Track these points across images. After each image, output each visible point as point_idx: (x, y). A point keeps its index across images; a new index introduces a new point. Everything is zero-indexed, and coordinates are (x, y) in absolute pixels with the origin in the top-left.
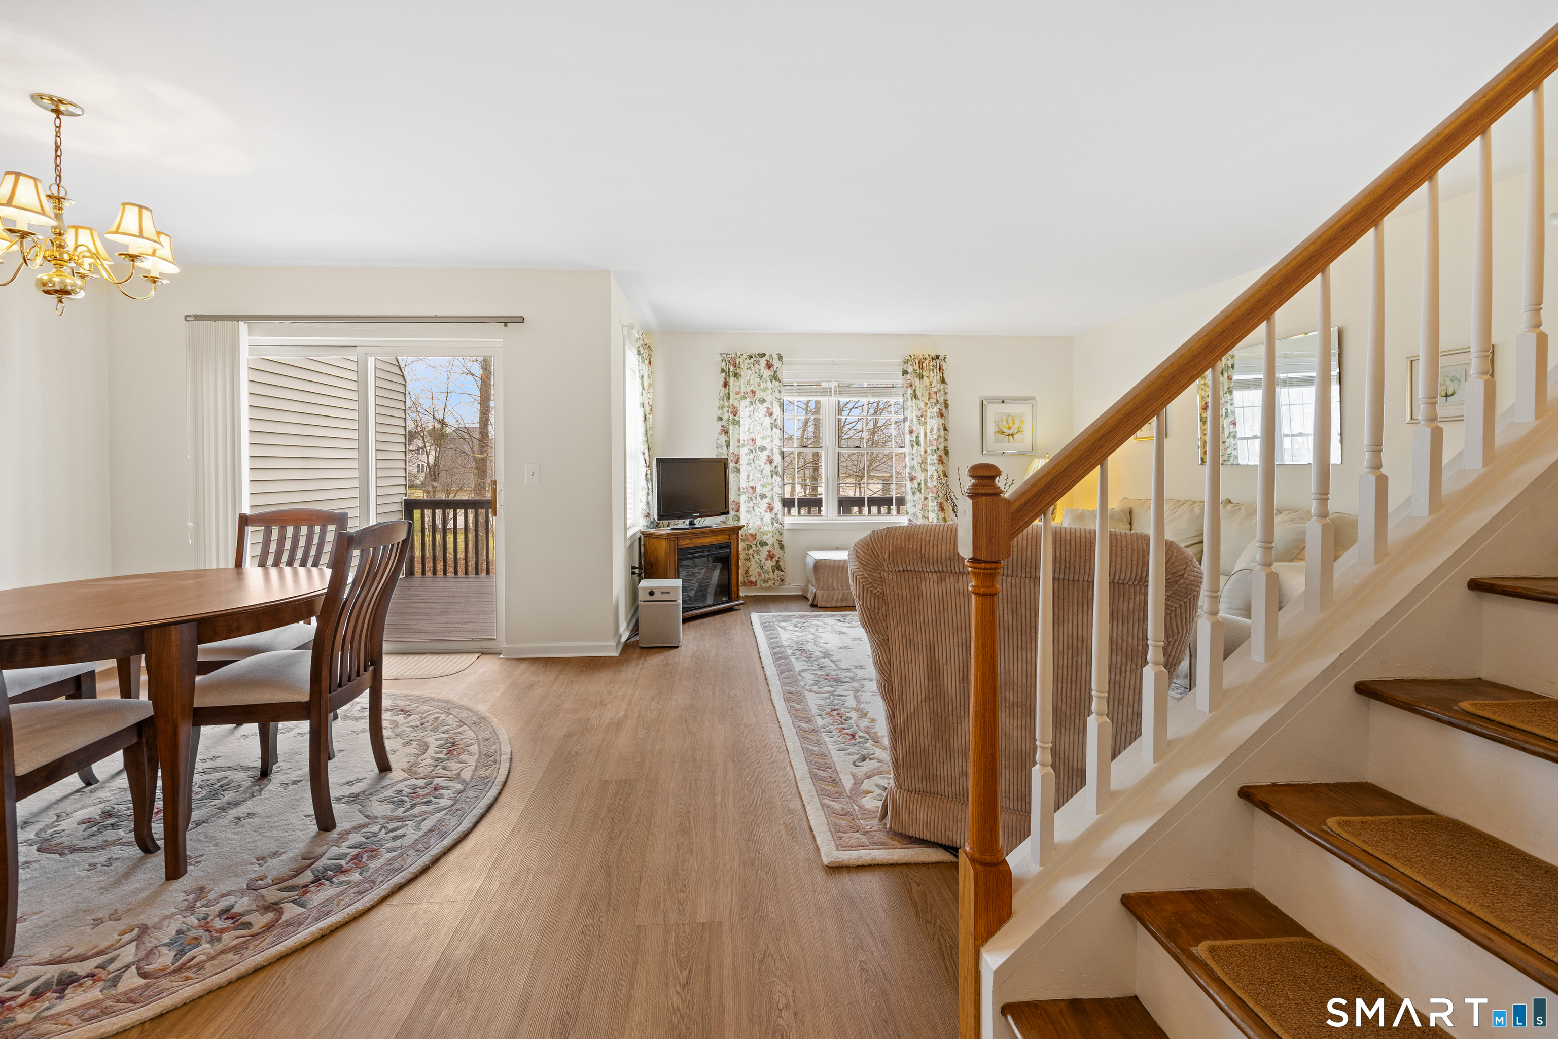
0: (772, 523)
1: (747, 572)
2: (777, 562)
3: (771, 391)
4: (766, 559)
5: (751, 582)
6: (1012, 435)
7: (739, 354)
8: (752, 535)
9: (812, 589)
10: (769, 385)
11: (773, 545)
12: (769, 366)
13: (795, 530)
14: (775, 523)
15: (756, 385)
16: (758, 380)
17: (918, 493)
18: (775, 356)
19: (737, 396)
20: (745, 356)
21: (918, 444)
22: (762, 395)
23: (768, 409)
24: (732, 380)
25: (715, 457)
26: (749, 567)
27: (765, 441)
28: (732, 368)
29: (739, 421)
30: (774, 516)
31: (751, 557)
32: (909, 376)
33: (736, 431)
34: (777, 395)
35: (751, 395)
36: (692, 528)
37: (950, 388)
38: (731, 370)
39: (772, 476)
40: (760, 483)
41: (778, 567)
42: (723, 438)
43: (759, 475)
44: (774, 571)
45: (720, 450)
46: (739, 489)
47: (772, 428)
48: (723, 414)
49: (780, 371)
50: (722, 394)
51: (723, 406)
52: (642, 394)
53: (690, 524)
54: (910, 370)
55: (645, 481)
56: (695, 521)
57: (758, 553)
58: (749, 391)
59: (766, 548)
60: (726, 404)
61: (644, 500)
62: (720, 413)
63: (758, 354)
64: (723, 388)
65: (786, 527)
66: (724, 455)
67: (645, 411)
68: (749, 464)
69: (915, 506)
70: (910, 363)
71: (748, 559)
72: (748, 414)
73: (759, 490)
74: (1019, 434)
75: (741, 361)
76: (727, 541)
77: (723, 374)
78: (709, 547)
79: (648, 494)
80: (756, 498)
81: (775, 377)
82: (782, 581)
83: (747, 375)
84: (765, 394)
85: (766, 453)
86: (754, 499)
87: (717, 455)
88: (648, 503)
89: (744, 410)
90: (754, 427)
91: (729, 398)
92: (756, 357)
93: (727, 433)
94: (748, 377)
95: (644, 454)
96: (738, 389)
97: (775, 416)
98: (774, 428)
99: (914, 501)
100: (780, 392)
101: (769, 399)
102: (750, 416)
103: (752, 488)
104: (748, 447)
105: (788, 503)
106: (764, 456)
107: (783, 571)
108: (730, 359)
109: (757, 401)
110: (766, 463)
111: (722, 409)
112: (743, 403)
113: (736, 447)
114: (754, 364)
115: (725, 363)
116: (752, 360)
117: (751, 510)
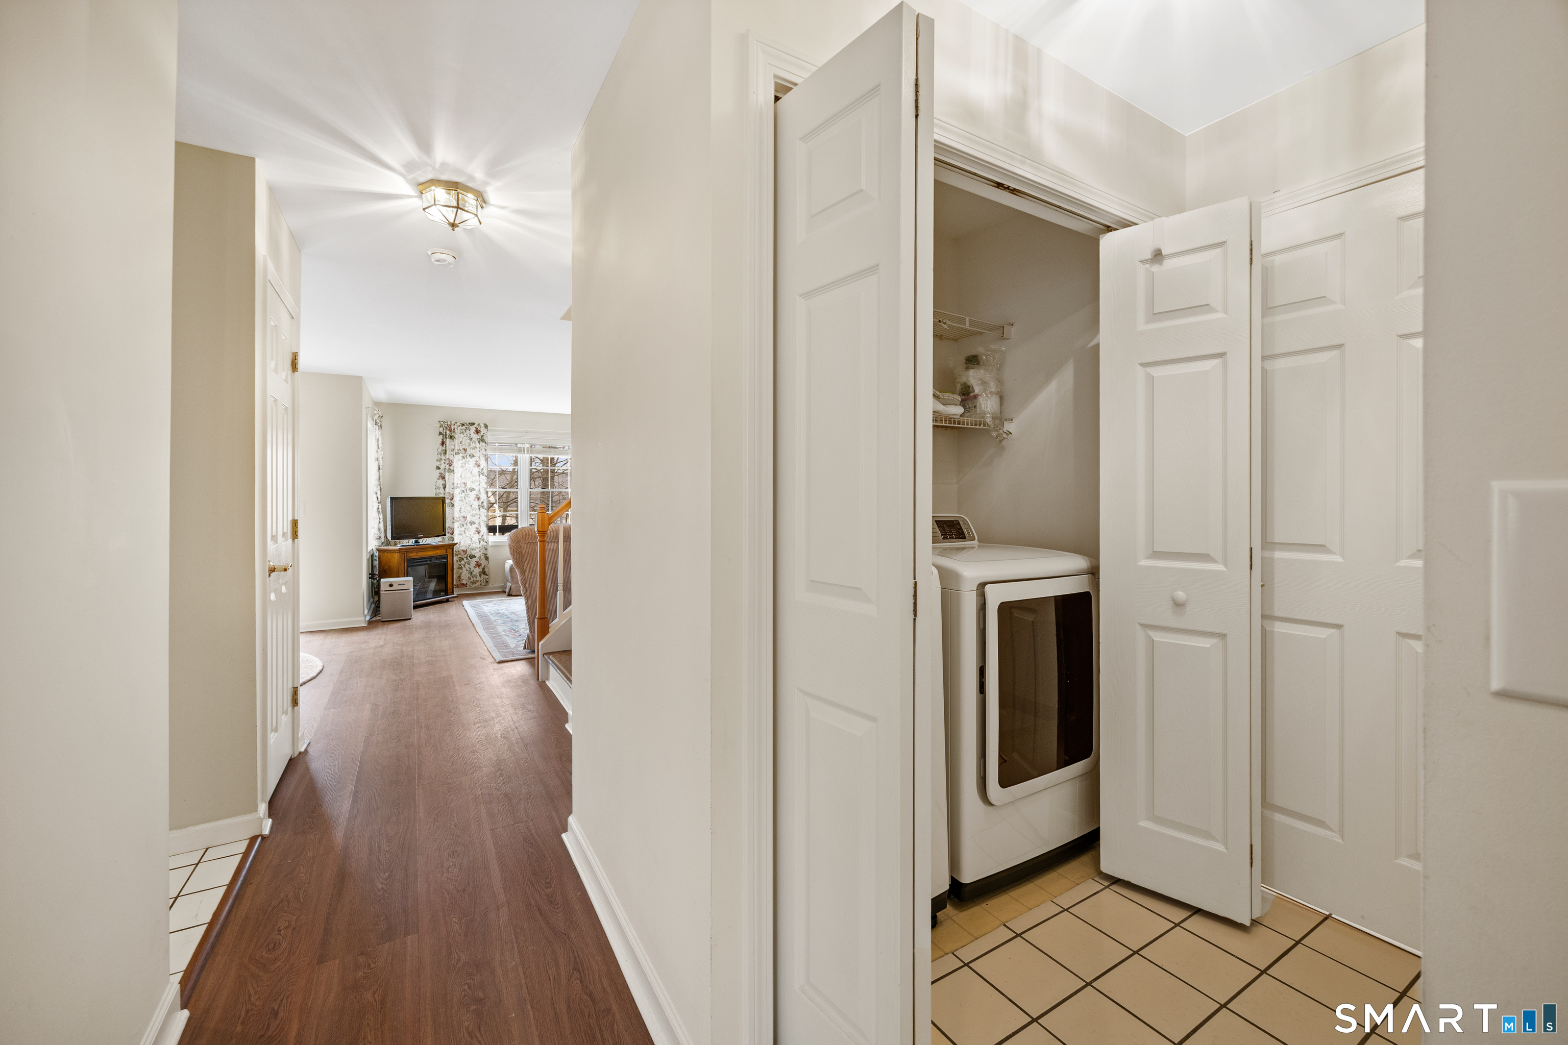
0: (480, 542)
1: (459, 577)
2: (483, 569)
3: (478, 449)
4: (475, 567)
5: (463, 584)
7: (453, 422)
8: (463, 551)
9: (509, 584)
10: (477, 445)
11: (480, 557)
12: (477, 432)
13: (496, 546)
14: (482, 542)
15: (467, 445)
16: (469, 441)
18: (482, 425)
19: (452, 453)
20: (458, 424)
22: (473, 452)
23: (476, 461)
24: (448, 441)
25: (434, 496)
26: (461, 573)
27: (474, 484)
28: (448, 433)
29: (453, 470)
30: (481, 537)
31: (463, 566)
33: (451, 477)
34: (484, 452)
35: (463, 452)
36: (417, 545)
38: (447, 434)
39: (479, 509)
40: (470, 514)
41: (484, 573)
42: (441, 482)
43: (469, 508)
44: (480, 576)
45: (438, 490)
46: (454, 518)
47: (479, 475)
48: (441, 464)
49: (486, 436)
50: (440, 451)
51: (441, 459)
52: (377, 452)
53: (415, 543)
55: (377, 513)
56: (420, 541)
57: (469, 563)
58: (461, 449)
59: (475, 559)
60: (443, 457)
61: (376, 527)
63: (469, 423)
64: (441, 446)
65: (490, 545)
66: (441, 494)
67: (379, 463)
68: (461, 500)
71: (460, 568)
72: (460, 465)
73: (469, 519)
75: (456, 427)
76: (444, 553)
77: (441, 436)
78: (430, 558)
79: (379, 522)
80: (467, 524)
81: (482, 440)
82: (487, 582)
83: (460, 437)
84: (474, 451)
85: (474, 493)
86: (465, 525)
87: (436, 494)
88: (379, 529)
89: (458, 462)
90: (465, 474)
91: (445, 453)
92: (467, 425)
93: (443, 478)
94: (461, 439)
95: (377, 493)
96: (453, 447)
97: (481, 467)
98: (481, 476)
100: (486, 450)
101: (477, 455)
102: (462, 467)
103: (464, 517)
104: (461, 489)
105: (492, 529)
106: (473, 495)
107: (487, 575)
108: (446, 426)
109: (468, 456)
110: (474, 500)
111: (440, 461)
112: (457, 457)
113: (451, 488)
114: (465, 430)
115: (442, 429)
116: (464, 427)
117: (463, 533)
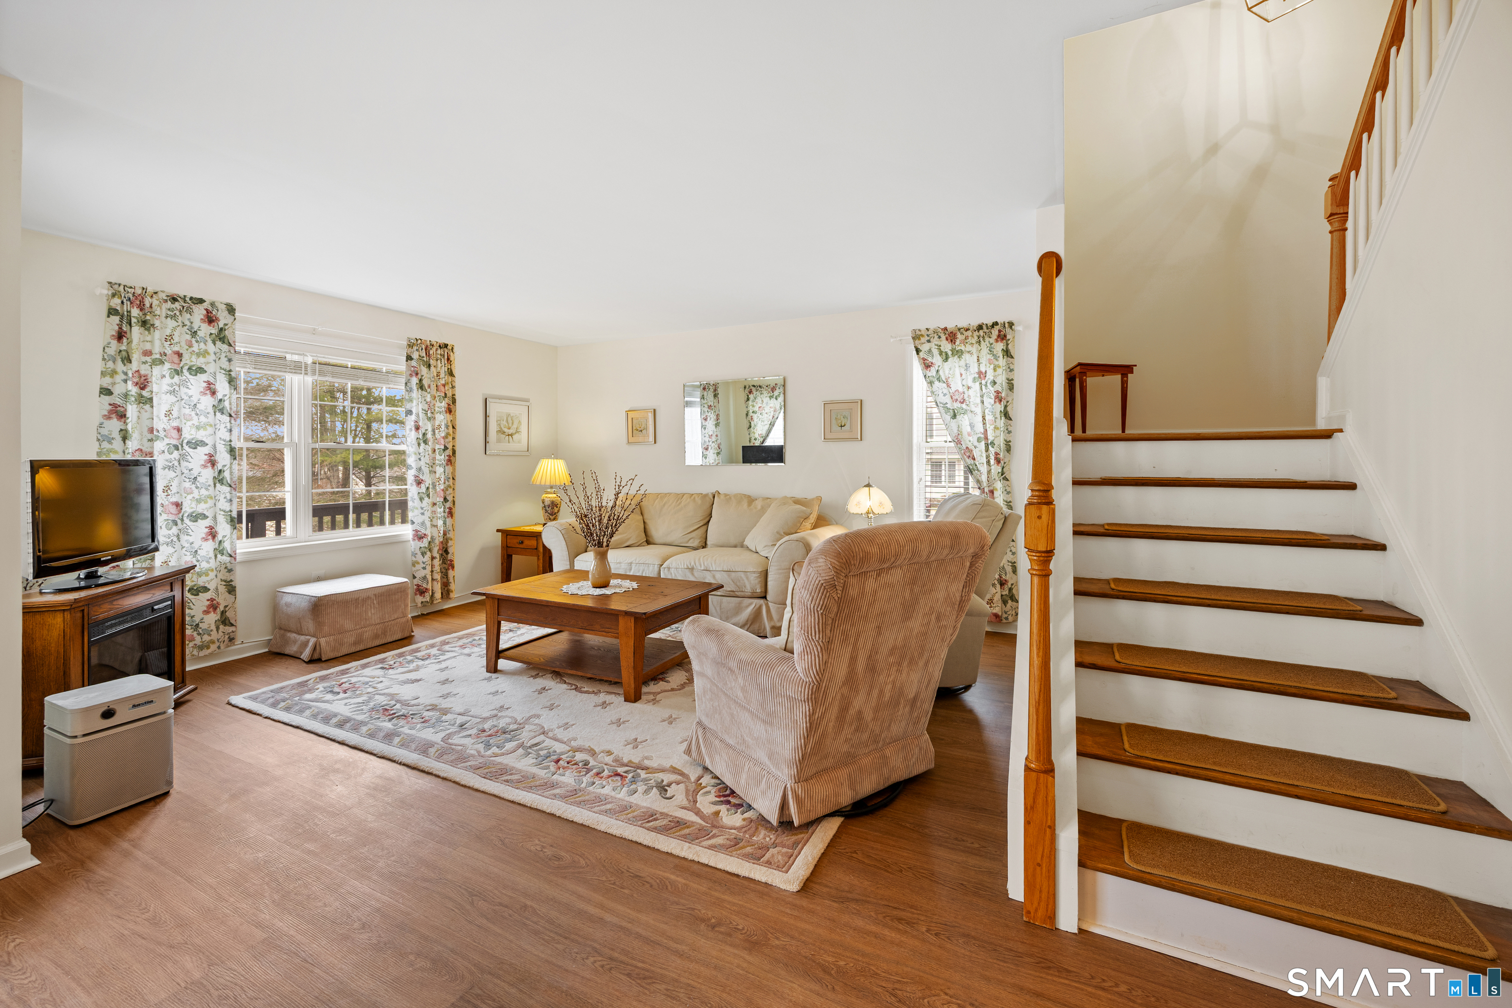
0: (216, 556)
2: (223, 613)
3: (213, 357)
4: (206, 612)
6: (511, 435)
7: (149, 290)
10: (211, 347)
11: (217, 589)
12: (210, 319)
13: (253, 561)
14: (221, 556)
15: (183, 344)
16: (188, 337)
17: (426, 499)
18: (220, 307)
20: (161, 296)
21: (425, 442)
22: (200, 362)
23: (209, 383)
24: (136, 332)
27: (201, 433)
28: (135, 312)
29: (151, 399)
30: (219, 546)
32: (414, 363)
33: (145, 415)
34: (226, 365)
35: (176, 358)
37: (458, 381)
38: (132, 315)
39: (215, 485)
40: (194, 497)
41: (225, 621)
42: (114, 425)
43: (191, 485)
44: (217, 628)
45: (105, 445)
47: (215, 412)
48: (114, 384)
49: (231, 330)
50: (111, 352)
51: (115, 372)
54: (415, 356)
57: (189, 605)
58: (170, 352)
59: (204, 596)
60: (120, 367)
62: (107, 382)
63: (191, 298)
64: (114, 343)
65: (239, 558)
66: (116, 452)
68: (172, 468)
69: (423, 514)
70: (415, 348)
72: (165, 388)
73: (187, 508)
74: (517, 434)
75: (155, 303)
77: (116, 319)
80: (182, 520)
81: (221, 337)
82: (230, 640)
83: (164, 326)
84: (202, 360)
85: (201, 450)
86: (179, 522)
87: (98, 454)
89: (162, 381)
90: (179, 411)
91: (129, 359)
92: (185, 302)
93: (122, 416)
94: (166, 330)
96: (148, 346)
97: (219, 396)
98: (220, 414)
99: (422, 508)
100: (230, 360)
101: (211, 368)
102: (173, 392)
103: (180, 505)
104: (170, 441)
106: (199, 456)
107: (232, 625)
108: (131, 296)
109: (185, 371)
110: (205, 466)
111: (112, 376)
112: (157, 371)
113: (145, 440)
114: (180, 311)
115: (119, 301)
116: (177, 305)
117: (175, 539)
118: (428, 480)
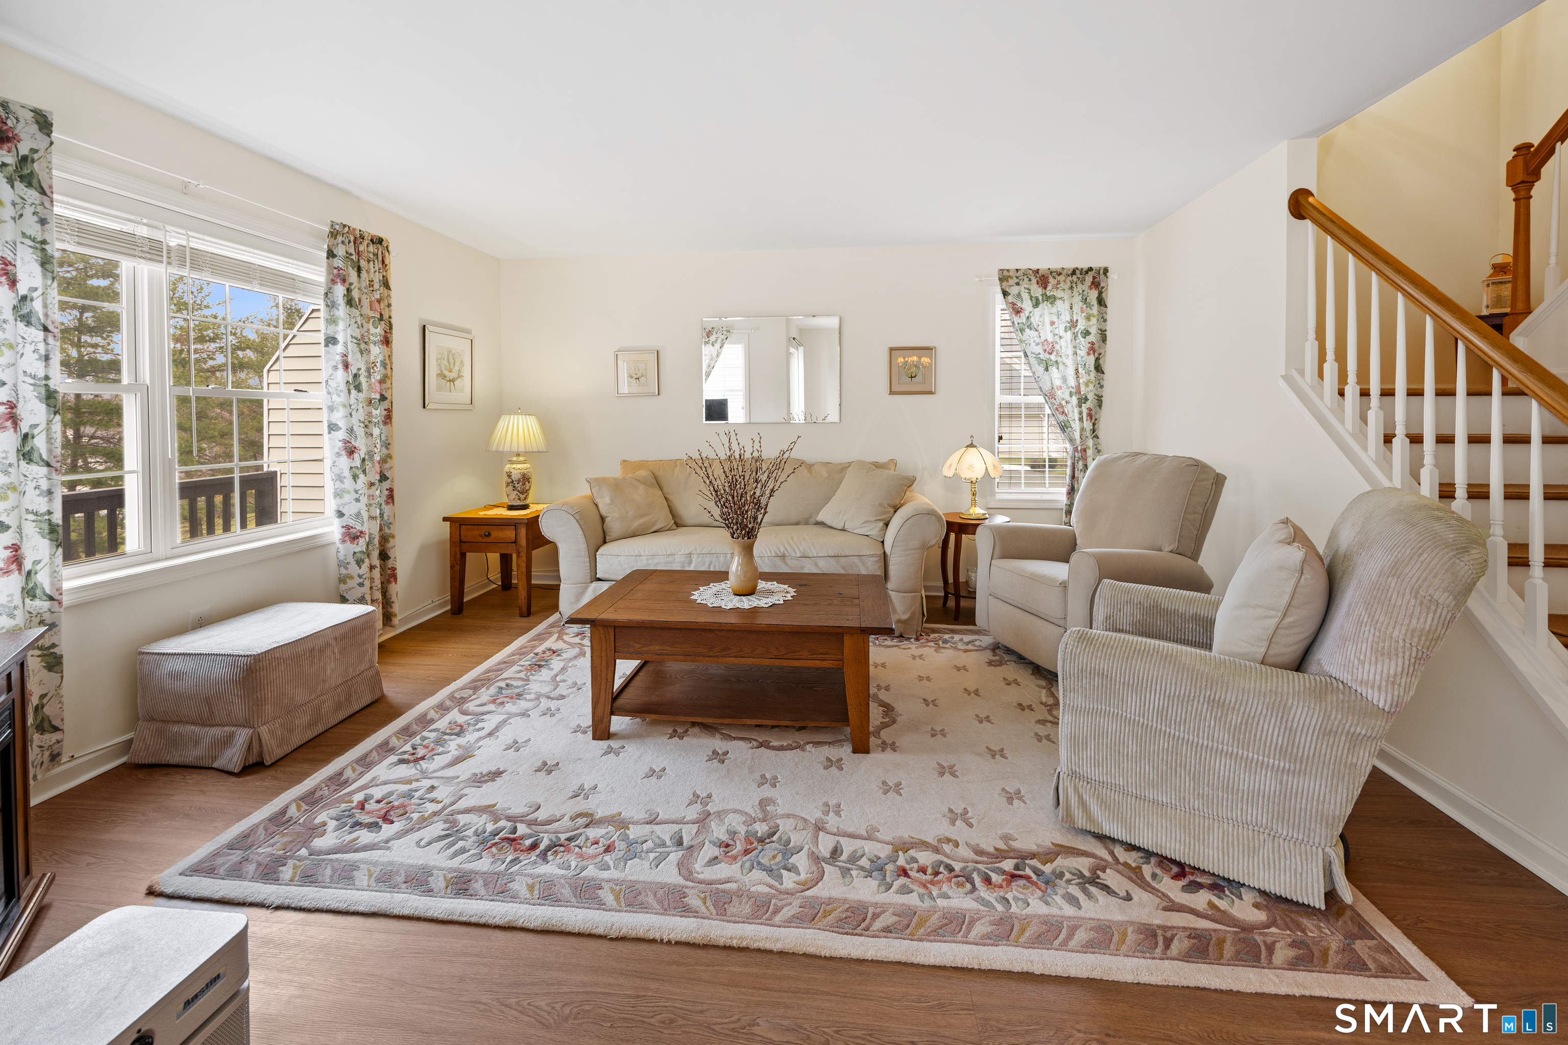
6: (452, 381)
17: (362, 476)
21: (358, 388)
32: (338, 262)
37: (393, 293)
39: (17, 463)
54: (340, 251)
69: (357, 500)
70: (340, 239)
74: (459, 380)
99: (356, 492)
118: (361, 444)
